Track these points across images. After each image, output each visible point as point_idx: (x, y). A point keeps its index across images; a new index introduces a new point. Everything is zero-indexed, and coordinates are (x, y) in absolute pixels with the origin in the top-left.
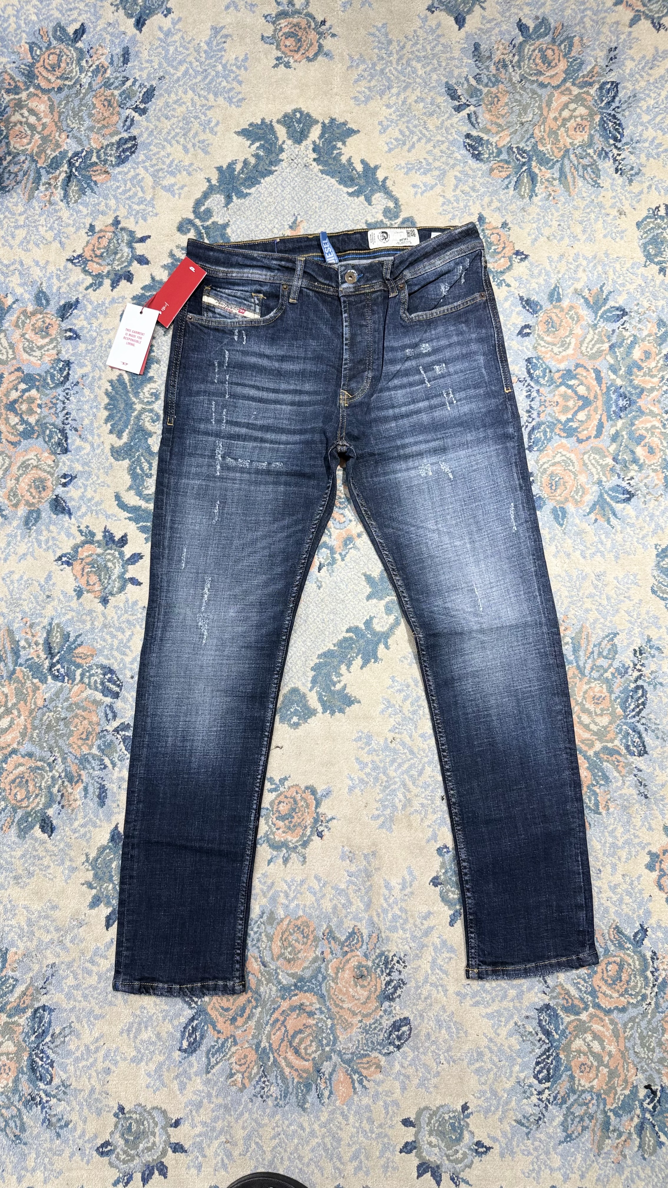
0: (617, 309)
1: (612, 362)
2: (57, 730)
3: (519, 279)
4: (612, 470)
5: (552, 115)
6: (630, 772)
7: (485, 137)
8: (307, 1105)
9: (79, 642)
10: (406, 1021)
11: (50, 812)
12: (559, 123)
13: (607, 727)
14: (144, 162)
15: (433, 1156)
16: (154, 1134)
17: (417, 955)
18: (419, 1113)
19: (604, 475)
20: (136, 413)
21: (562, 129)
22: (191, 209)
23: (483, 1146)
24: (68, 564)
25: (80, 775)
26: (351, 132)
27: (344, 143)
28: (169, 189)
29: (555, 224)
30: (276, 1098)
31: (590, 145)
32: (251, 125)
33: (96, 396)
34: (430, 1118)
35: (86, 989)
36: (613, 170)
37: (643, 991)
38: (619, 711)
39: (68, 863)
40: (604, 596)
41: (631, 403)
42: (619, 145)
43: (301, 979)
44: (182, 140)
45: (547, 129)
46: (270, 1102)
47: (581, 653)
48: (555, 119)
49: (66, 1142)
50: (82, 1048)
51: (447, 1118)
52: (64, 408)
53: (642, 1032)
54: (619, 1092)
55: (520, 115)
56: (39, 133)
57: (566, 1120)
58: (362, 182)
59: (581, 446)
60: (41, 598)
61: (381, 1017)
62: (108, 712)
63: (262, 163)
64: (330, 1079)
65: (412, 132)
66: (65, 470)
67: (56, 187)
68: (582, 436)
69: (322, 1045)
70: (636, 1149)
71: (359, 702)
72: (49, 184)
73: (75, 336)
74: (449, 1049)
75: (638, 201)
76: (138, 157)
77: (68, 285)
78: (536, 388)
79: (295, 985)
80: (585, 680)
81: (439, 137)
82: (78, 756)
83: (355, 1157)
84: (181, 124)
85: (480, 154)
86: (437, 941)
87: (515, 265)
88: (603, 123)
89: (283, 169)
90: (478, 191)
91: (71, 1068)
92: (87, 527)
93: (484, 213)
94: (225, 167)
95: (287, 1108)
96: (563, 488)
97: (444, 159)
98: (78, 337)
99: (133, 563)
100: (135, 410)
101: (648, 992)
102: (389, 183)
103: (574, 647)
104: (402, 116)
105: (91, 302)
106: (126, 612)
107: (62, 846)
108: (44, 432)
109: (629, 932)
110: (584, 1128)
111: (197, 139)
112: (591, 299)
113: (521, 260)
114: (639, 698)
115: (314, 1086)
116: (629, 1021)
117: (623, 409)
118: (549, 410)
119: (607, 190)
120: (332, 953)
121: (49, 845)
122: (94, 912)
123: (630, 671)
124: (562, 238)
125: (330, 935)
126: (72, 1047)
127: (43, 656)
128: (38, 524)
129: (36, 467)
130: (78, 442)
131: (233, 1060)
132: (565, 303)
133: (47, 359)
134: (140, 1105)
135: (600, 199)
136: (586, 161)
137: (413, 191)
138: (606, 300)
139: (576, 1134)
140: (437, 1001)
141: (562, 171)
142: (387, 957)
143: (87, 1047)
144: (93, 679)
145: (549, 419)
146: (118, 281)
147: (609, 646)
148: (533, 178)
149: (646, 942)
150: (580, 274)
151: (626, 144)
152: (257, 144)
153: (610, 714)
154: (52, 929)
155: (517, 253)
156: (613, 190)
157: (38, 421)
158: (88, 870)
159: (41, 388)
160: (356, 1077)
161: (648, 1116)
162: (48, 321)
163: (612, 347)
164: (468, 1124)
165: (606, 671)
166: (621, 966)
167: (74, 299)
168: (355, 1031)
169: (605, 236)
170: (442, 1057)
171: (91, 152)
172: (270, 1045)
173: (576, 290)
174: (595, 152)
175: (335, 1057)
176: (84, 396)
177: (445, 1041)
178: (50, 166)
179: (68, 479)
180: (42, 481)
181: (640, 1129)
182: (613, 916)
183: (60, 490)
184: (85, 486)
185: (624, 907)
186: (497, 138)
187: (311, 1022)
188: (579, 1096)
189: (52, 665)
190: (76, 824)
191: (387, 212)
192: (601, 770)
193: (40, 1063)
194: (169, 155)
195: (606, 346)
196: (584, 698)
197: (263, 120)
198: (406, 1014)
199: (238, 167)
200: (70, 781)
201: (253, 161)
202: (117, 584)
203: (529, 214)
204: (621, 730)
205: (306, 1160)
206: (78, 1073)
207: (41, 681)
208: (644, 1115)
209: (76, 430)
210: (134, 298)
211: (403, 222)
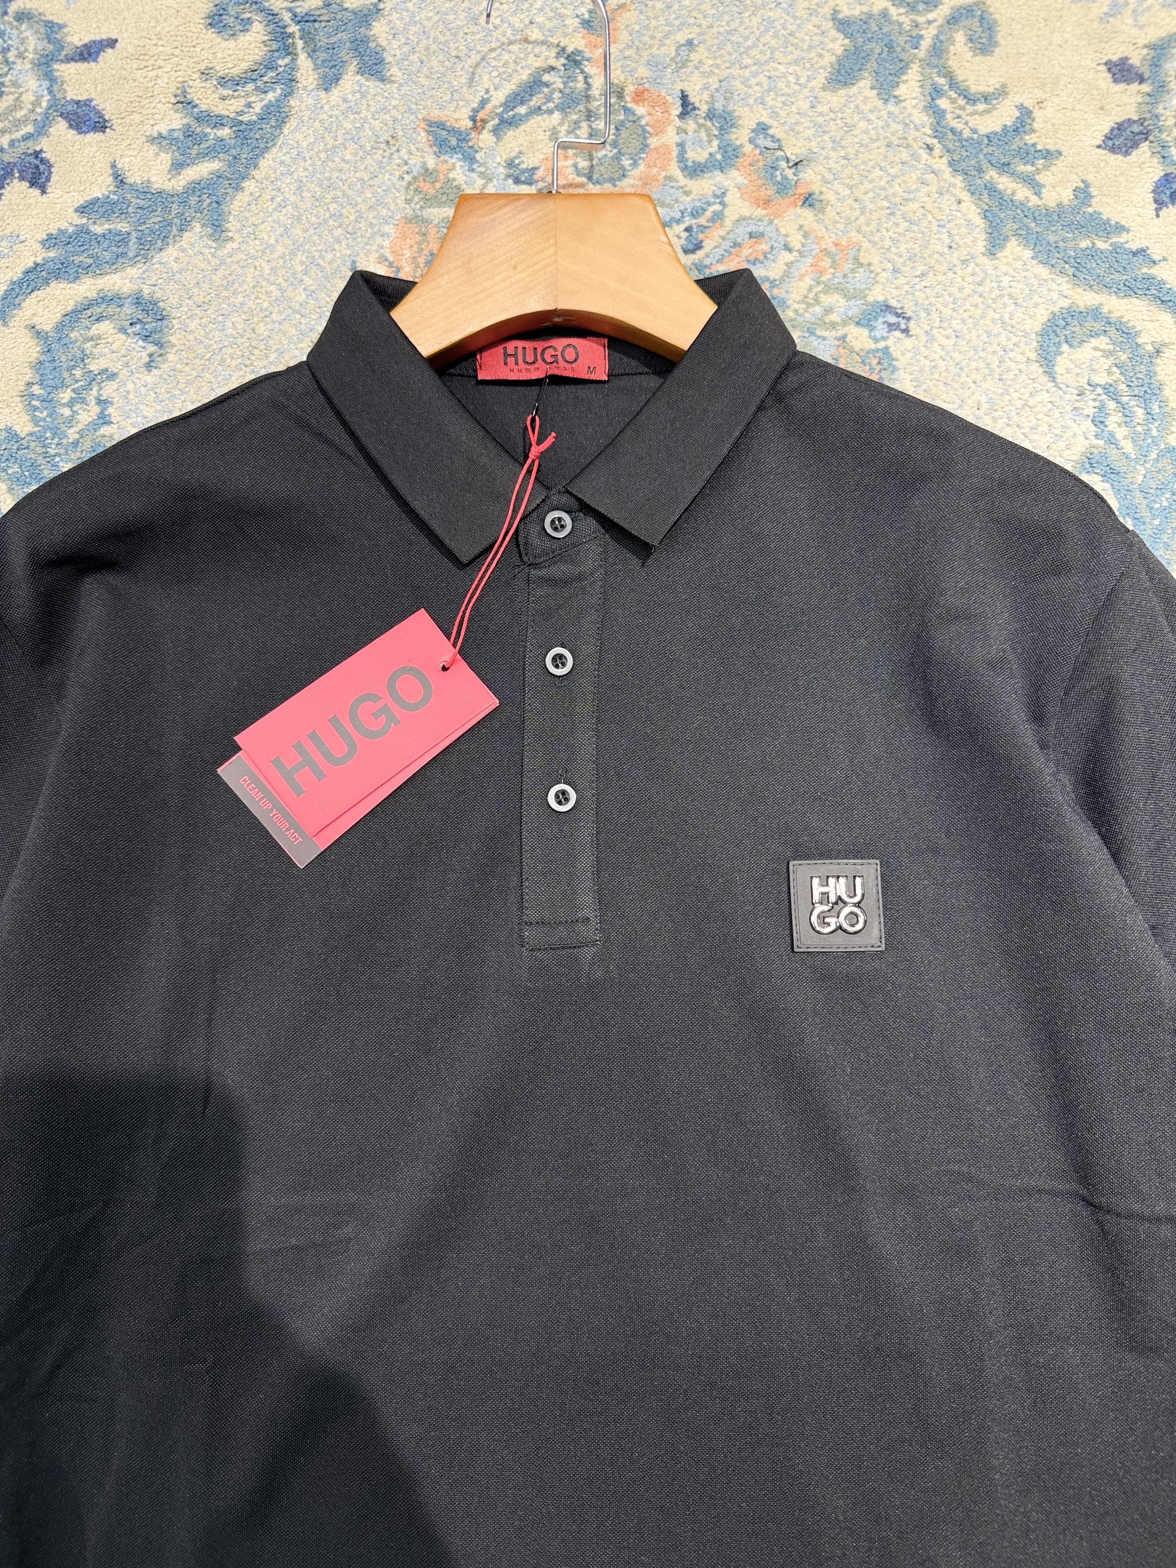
210: (50, 241)
211: (953, 20)
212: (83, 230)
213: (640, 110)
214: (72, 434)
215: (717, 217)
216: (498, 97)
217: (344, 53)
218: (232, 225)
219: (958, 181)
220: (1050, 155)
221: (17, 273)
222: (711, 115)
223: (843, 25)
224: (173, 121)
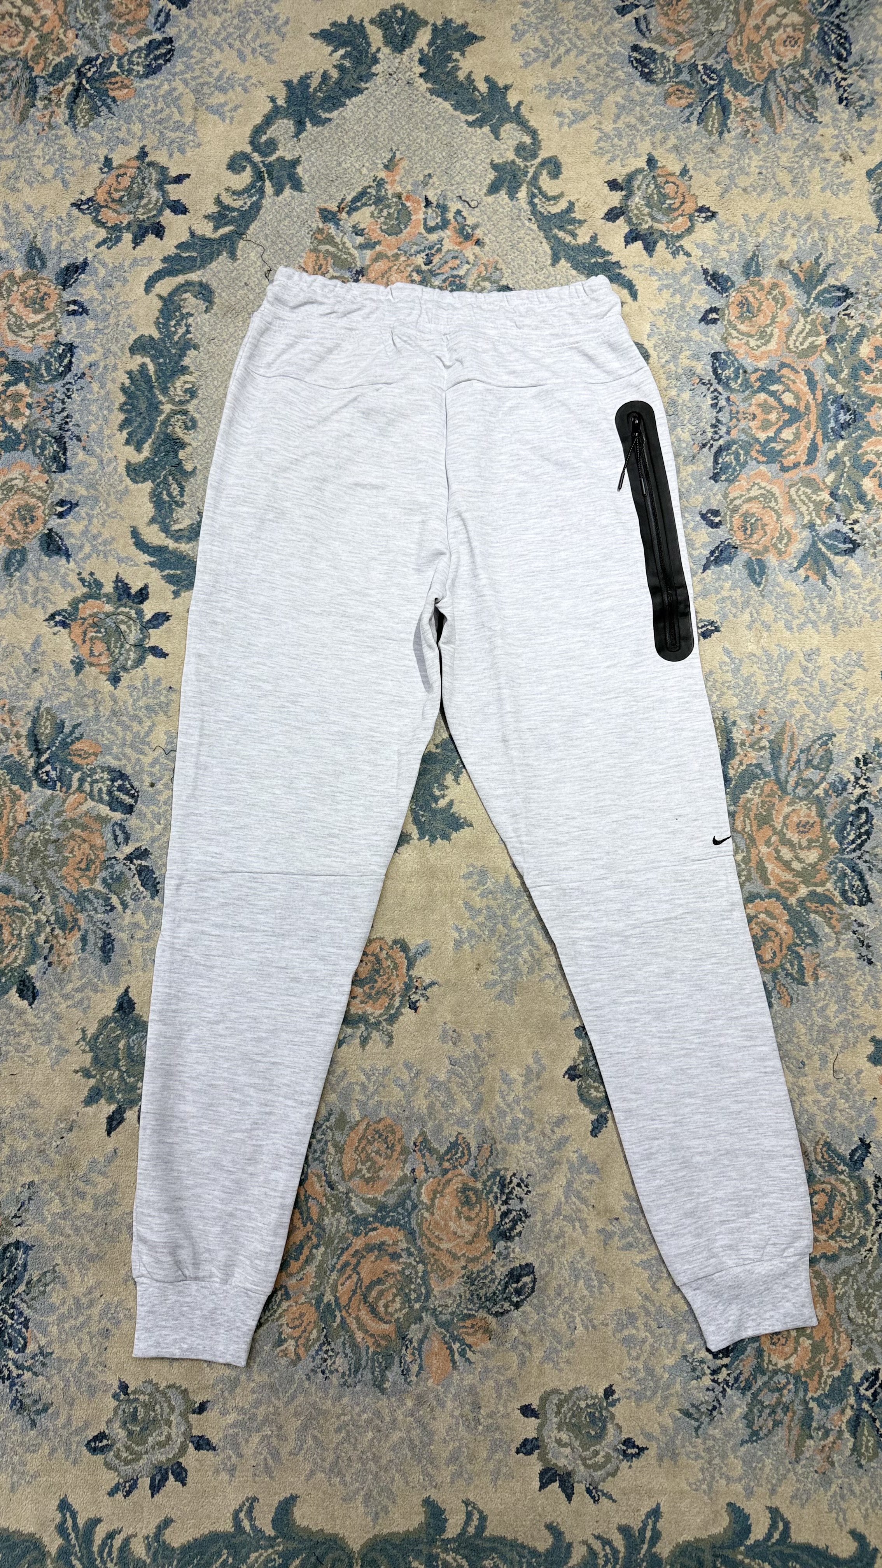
0: (839, 289)
1: (830, 360)
2: (45, 857)
3: (703, 247)
4: (830, 509)
5: (752, 23)
6: (847, 927)
7: (659, 49)
8: (387, 1385)
9: (77, 734)
10: (528, 1269)
11: (32, 970)
12: (763, 32)
13: (816, 864)
14: (182, 73)
15: (563, 1460)
16: (169, 1423)
17: (545, 1176)
18: (544, 1399)
19: (818, 516)
20: (163, 416)
21: (767, 42)
22: (248, 140)
23: (634, 1446)
24: (64, 625)
25: (76, 920)
26: (473, 38)
27: (463, 54)
28: (217, 111)
29: (754, 170)
30: (344, 1374)
31: (805, 63)
32: (334, 24)
33: (108, 393)
34: (559, 1406)
35: (77, 1218)
36: (835, 99)
37: (862, 1232)
38: (833, 842)
39: (56, 1042)
40: (816, 684)
41: (857, 417)
42: (845, 66)
43: (382, 1207)
44: (237, 44)
45: (746, 42)
46: (335, 1379)
47: (783, 762)
48: (757, 28)
49: (44, 1432)
50: (70, 1301)
51: (583, 1404)
52: (63, 410)
53: (859, 1289)
54: (825, 1373)
55: (707, 22)
56: (36, 29)
57: (751, 1410)
58: (487, 107)
59: (787, 475)
60: (24, 673)
61: (493, 1262)
62: (118, 832)
63: (347, 77)
64: (419, 1349)
65: (558, 41)
66: (63, 495)
67: (58, 105)
68: (789, 461)
69: (409, 1300)
70: (848, 1453)
71: (471, 825)
72: (50, 100)
73: (80, 310)
74: (588, 1310)
75: (870, 142)
76: (174, 66)
77: (73, 240)
78: (725, 395)
79: (375, 1216)
80: (788, 799)
81: (595, 49)
82: (75, 893)
83: (453, 1458)
84: (236, 21)
85: (651, 73)
86: (574, 1157)
87: (698, 225)
88: (822, 36)
89: (376, 87)
90: (647, 123)
91: (54, 1330)
92: (92, 574)
93: (655, 154)
94: (295, 81)
95: (358, 1388)
96: (761, 532)
97: (601, 79)
98: (85, 311)
99: (155, 627)
100: (162, 412)
101: (869, 1233)
102: (523, 110)
103: (772, 754)
104: (544, 18)
105: (104, 265)
106: (145, 693)
107: (47, 1018)
108: (33, 443)
109: (845, 1150)
110: (777, 1424)
111: (258, 43)
112: (802, 276)
113: (707, 219)
114: (862, 825)
115: (397, 1359)
116: (841, 1274)
117: (845, 426)
118: (743, 424)
119: (827, 126)
120: (427, 1170)
121: (30, 1016)
122: (90, 1110)
123: (850, 787)
124: (764, 190)
125: (424, 1145)
126: (55, 1299)
127: (27, 753)
128: (23, 570)
129: (23, 490)
130: (81, 456)
131: (284, 1320)
132: (767, 279)
133: (41, 342)
134: (150, 1382)
135: (818, 138)
136: (797, 87)
137: (557, 120)
138: (824, 275)
139: (765, 1431)
140: (573, 1241)
141: (764, 97)
142: (503, 1178)
143: (77, 1301)
144: (96, 787)
145: (743, 437)
146: (143, 236)
147: (821, 752)
148: (725, 108)
149: (867, 1161)
150: (788, 240)
151: (856, 64)
152: (341, 52)
153: (821, 847)
154: (30, 1134)
155: (701, 209)
156: (835, 127)
157: (26, 426)
158: (84, 1051)
159: (32, 382)
160: (456, 1346)
161: (866, 1406)
162: (43, 289)
163: (829, 341)
164: (613, 1416)
165: (816, 786)
166: (831, 1197)
167: (81, 259)
168: (455, 1284)
169: (823, 189)
170: (578, 1320)
171: (111, 58)
172: (337, 1299)
173: (781, 262)
174: (811, 72)
175: (427, 1318)
176: (91, 392)
177: (583, 1298)
178: (51, 76)
179: (67, 507)
180: (30, 509)
181: (855, 1425)
182: (821, 1127)
183: (54, 522)
184: (90, 517)
185: (837, 1114)
186: (674, 52)
187: (395, 1267)
188: (771, 1378)
189: (40, 766)
190: (70, 986)
191: (520, 149)
192: (808, 925)
193: (10, 1322)
194: (218, 63)
195: (822, 339)
196: (785, 824)
197: (350, 18)
198: (530, 1259)
199: (315, 82)
200: (63, 928)
201: (335, 74)
202: (132, 656)
203: (718, 156)
204: (836, 868)
205: (384, 1461)
206: (64, 1336)
207: (23, 787)
208: (860, 1405)
209: (79, 439)
210: (165, 260)
211: (543, 164)
212: (177, 255)
213: (408, 204)
214: (176, 338)
215: (439, 250)
216: (349, 198)
217: (285, 180)
218: (239, 253)
219: (542, 234)
220: (581, 222)
221: (151, 273)
222: (438, 206)
223: (495, 167)
224: (215, 209)
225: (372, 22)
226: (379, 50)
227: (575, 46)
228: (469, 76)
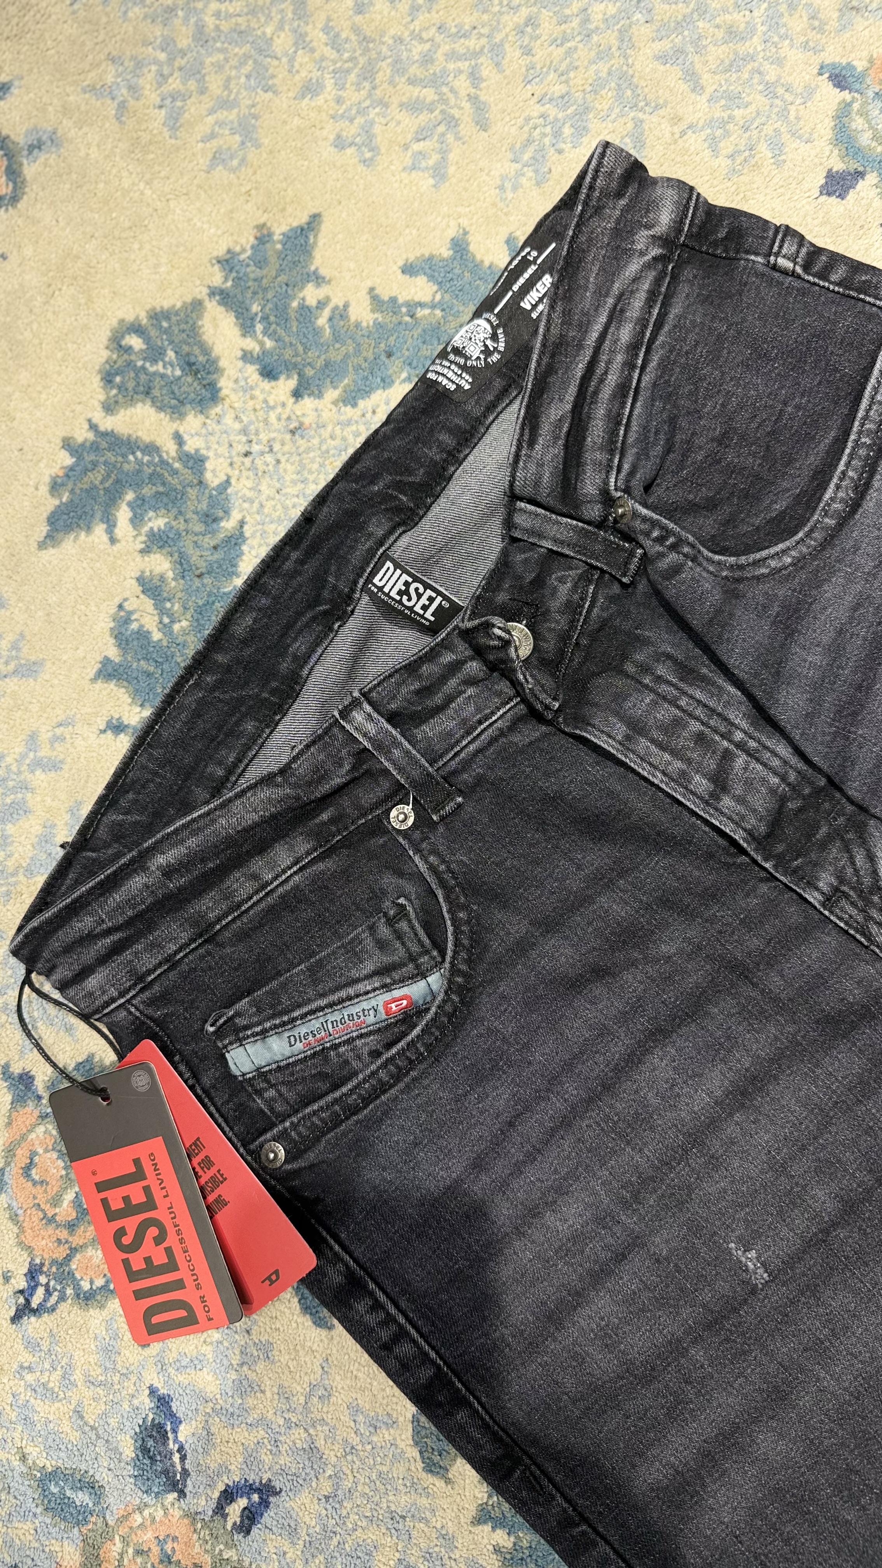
26: (302, 238)
27: (318, 279)
32: (55, 487)
63: (187, 544)
65: (436, 81)
73: (255, 1498)
81: (511, 21)
90: (749, 29)
94: (113, 653)
98: (265, 1492)
104: (368, 74)
152: (123, 514)
167: (146, 1403)
197: (69, 445)
201: (159, 562)
225: (109, 408)
226: (178, 439)
227: (476, 54)
228: (376, 302)
